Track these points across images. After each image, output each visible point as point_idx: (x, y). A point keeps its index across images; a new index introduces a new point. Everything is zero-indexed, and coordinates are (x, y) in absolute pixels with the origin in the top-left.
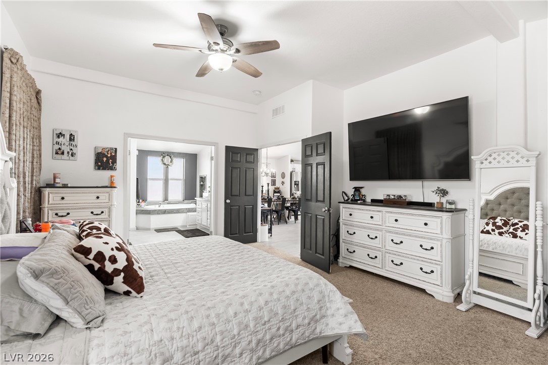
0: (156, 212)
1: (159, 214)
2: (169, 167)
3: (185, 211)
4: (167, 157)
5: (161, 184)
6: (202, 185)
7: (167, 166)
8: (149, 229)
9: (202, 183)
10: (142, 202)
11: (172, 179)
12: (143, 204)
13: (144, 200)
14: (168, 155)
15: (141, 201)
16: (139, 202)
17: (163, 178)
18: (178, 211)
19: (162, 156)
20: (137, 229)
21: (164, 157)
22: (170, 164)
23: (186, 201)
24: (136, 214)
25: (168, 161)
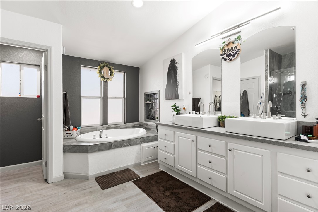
0: (97, 148)
1: (102, 150)
2: (109, 82)
3: (138, 142)
4: (105, 68)
5: (97, 104)
6: (148, 104)
7: (105, 80)
8: (86, 178)
9: (148, 102)
10: (73, 129)
11: (111, 98)
12: (75, 133)
13: (77, 125)
14: (107, 66)
15: (72, 127)
16: (69, 129)
17: (100, 96)
18: (129, 143)
19: (99, 67)
20: (66, 176)
21: (102, 68)
22: (110, 77)
23: (129, 124)
24: (64, 152)
25: (107, 73)
